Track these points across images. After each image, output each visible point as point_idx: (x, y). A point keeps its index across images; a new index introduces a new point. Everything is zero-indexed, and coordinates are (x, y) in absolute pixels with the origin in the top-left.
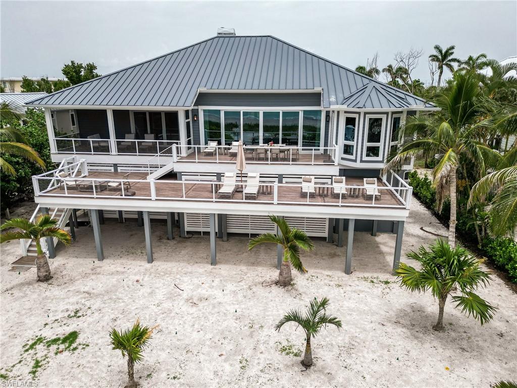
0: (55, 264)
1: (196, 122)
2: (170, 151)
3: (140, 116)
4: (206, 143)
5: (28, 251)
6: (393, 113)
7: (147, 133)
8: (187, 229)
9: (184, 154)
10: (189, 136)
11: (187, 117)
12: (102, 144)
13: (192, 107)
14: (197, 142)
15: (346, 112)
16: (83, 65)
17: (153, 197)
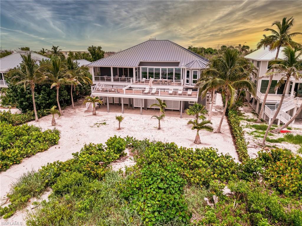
0: (97, 112)
1: (139, 71)
2: (130, 81)
3: (121, 69)
4: (142, 79)
5: (88, 109)
6: (201, 69)
7: (123, 75)
8: (134, 106)
9: (134, 82)
10: (136, 76)
11: (136, 70)
12: (108, 78)
13: (138, 67)
14: (139, 78)
15: (187, 69)
16: (97, 47)
17: (125, 93)
